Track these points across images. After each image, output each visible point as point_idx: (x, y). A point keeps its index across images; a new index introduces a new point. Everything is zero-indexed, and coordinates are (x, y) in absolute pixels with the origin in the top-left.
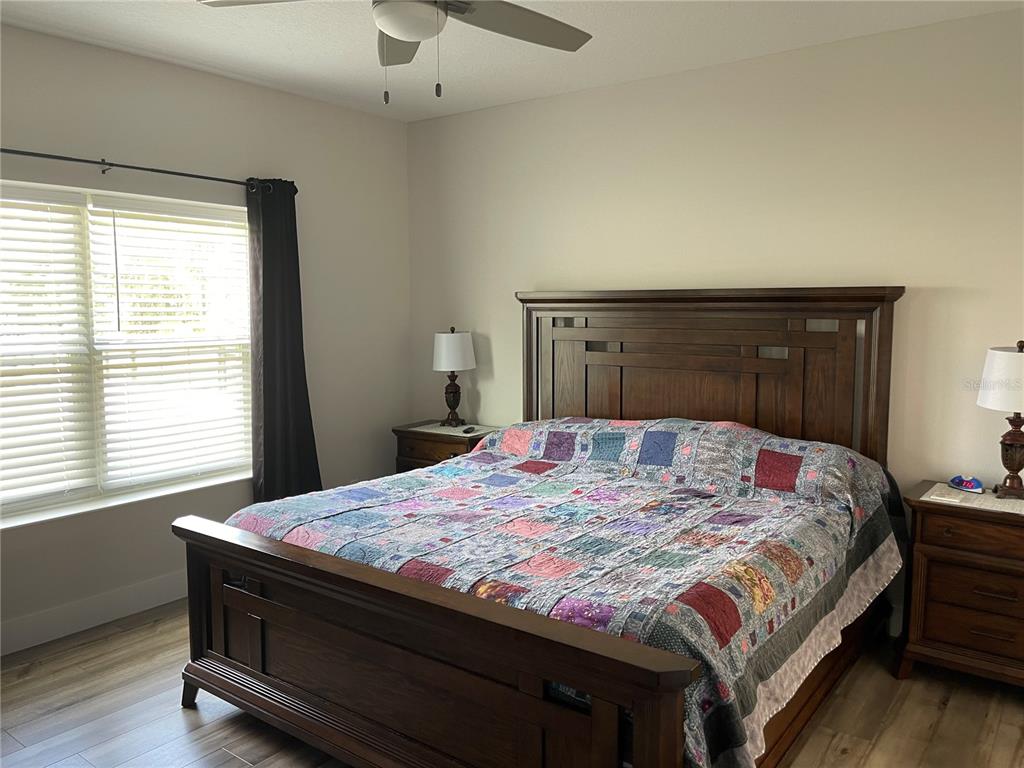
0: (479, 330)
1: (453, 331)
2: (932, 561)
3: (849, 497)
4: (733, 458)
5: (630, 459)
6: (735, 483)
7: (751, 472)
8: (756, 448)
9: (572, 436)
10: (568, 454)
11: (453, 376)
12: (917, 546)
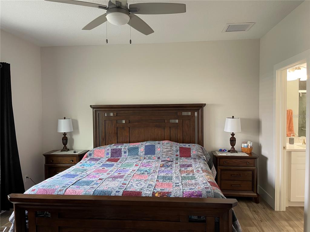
0: (73, 118)
1: (65, 118)
2: (221, 170)
3: (204, 157)
4: (173, 150)
5: (142, 154)
6: (174, 157)
7: (178, 153)
8: (178, 147)
9: (120, 150)
10: (120, 155)
11: (65, 134)
12: (218, 167)
